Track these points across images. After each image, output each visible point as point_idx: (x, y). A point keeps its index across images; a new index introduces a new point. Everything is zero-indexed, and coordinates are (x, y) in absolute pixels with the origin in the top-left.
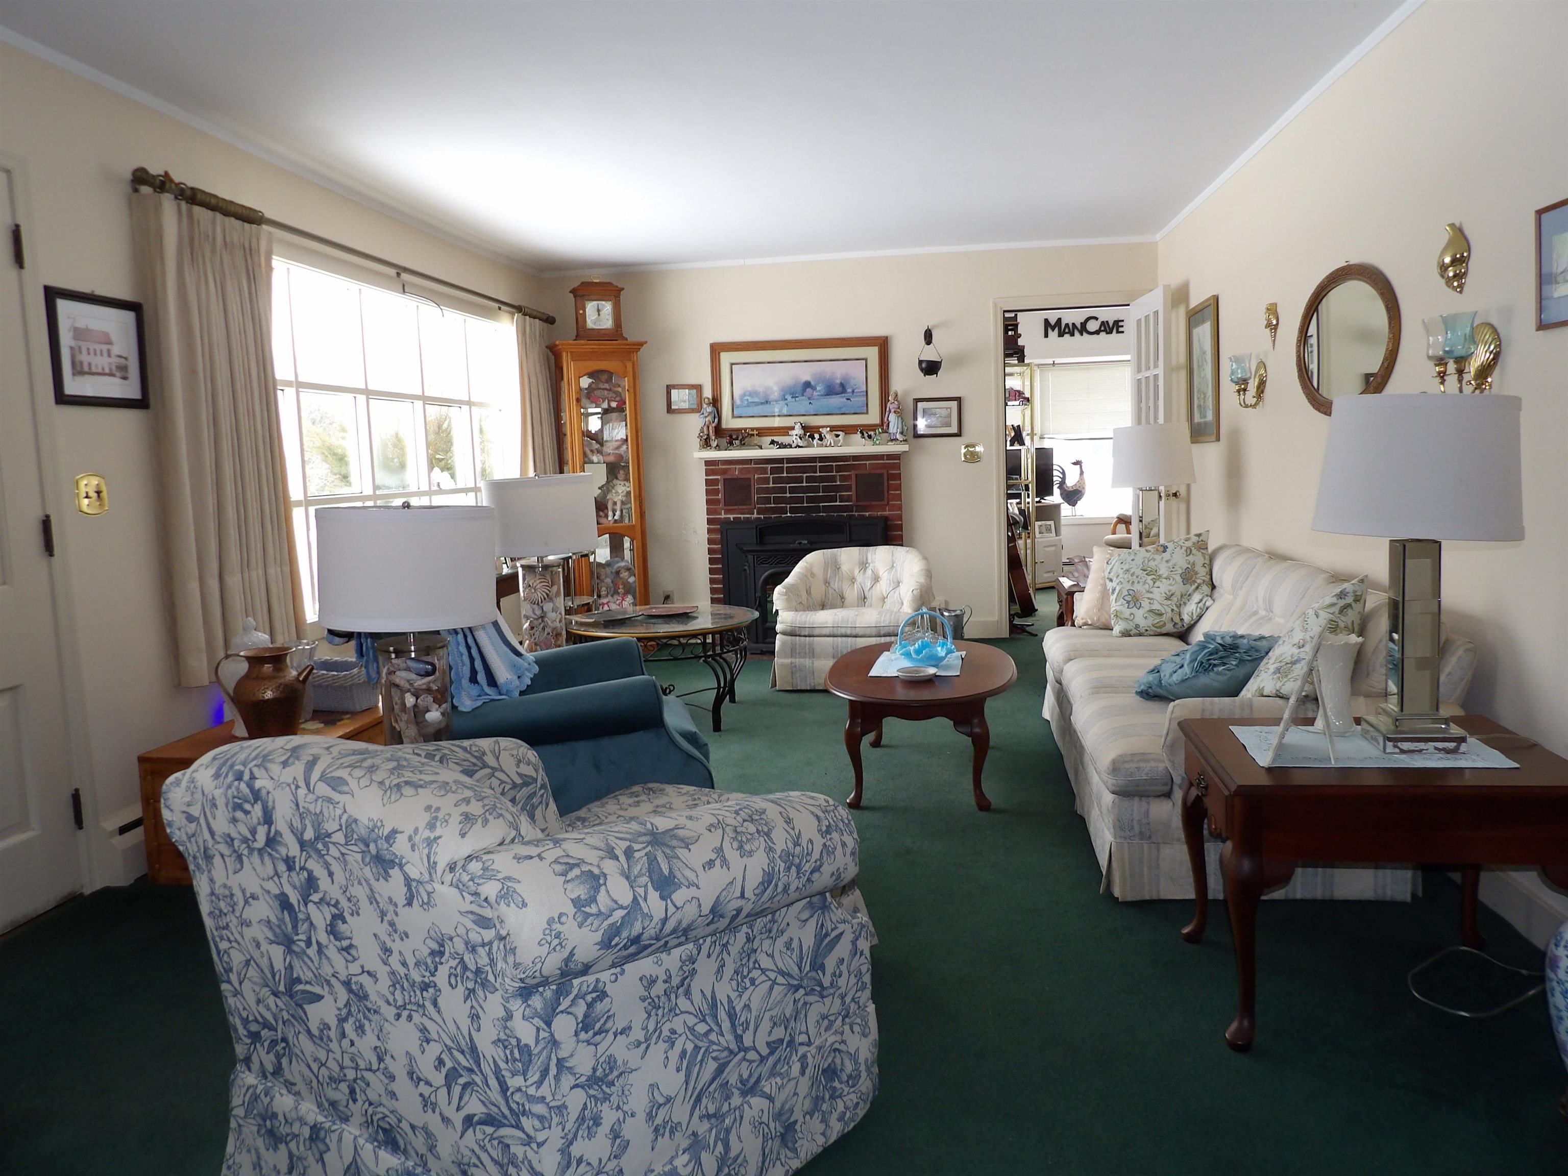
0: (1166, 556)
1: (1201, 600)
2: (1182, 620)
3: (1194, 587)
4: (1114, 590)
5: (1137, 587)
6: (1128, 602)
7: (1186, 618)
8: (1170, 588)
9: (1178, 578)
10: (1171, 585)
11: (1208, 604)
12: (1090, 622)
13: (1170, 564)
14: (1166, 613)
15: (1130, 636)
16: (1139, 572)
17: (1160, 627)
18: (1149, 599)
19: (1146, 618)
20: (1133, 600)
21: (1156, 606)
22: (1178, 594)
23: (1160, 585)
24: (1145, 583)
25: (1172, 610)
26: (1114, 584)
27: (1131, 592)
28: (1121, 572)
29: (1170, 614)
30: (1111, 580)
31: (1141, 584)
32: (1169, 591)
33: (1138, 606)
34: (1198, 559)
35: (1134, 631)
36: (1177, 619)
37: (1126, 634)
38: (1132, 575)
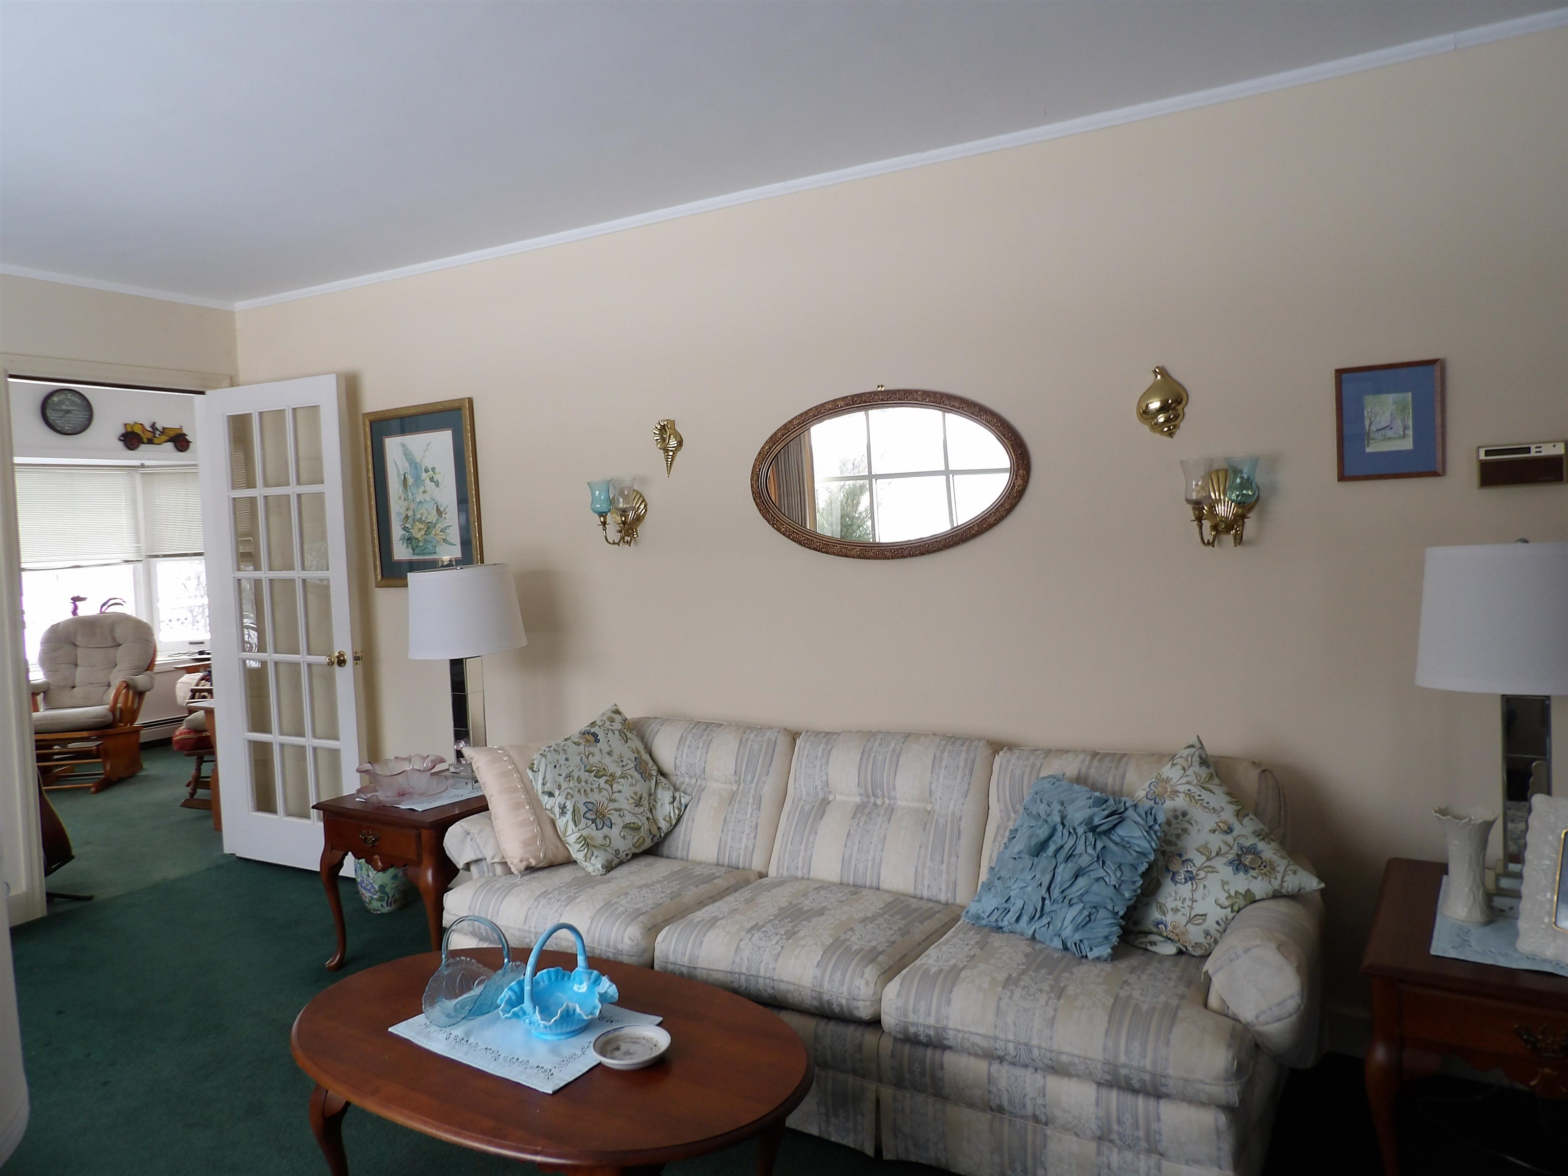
0: (602, 744)
1: (674, 798)
2: (659, 828)
3: (654, 782)
4: (563, 809)
5: (595, 797)
6: (594, 821)
7: (664, 825)
8: (634, 789)
9: (637, 776)
10: (632, 785)
11: (683, 801)
12: (533, 863)
13: (615, 757)
14: (643, 824)
15: (612, 869)
16: (585, 776)
17: (640, 846)
18: (616, 810)
19: (624, 837)
20: (598, 817)
21: (629, 819)
22: (645, 795)
23: (620, 788)
24: (600, 790)
25: (648, 818)
26: (559, 799)
27: (590, 806)
28: (561, 780)
29: (646, 826)
30: (551, 794)
31: (596, 791)
32: (635, 794)
33: (608, 823)
34: (636, 743)
35: (616, 861)
36: (655, 831)
37: (609, 868)
38: (579, 780)
